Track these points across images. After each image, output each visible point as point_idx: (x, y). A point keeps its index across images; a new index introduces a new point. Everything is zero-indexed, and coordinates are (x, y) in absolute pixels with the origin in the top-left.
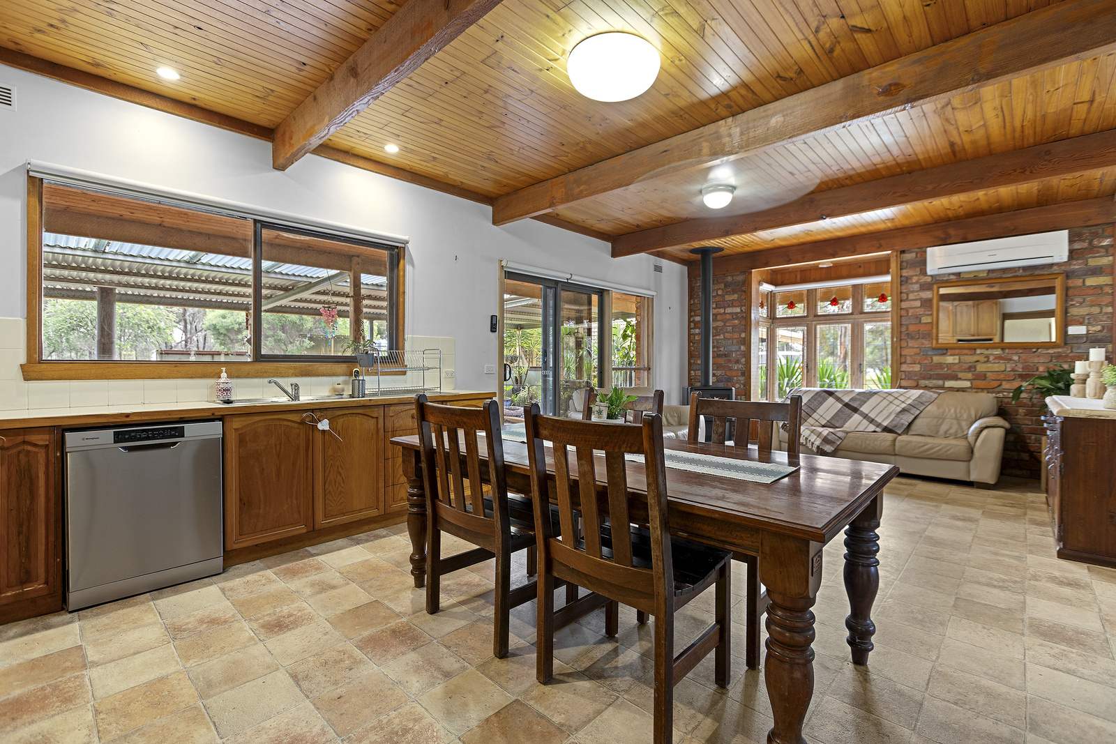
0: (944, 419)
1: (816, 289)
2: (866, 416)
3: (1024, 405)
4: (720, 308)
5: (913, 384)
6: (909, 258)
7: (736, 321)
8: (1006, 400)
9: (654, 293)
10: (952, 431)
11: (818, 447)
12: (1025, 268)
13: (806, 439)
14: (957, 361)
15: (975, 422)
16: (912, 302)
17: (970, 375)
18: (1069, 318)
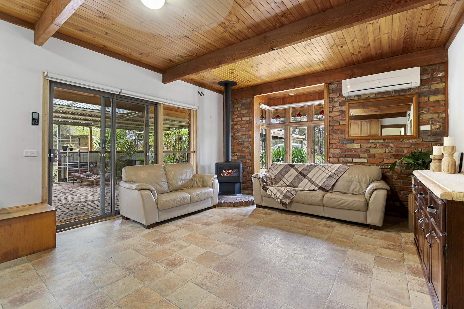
0: (352, 182)
1: (290, 108)
2: (310, 180)
3: (396, 173)
4: (239, 118)
5: (336, 160)
6: (333, 87)
7: (247, 125)
8: (386, 170)
9: (197, 108)
10: (357, 189)
11: (281, 200)
12: (396, 91)
13: (275, 195)
14: (359, 147)
15: (370, 184)
16: (335, 113)
17: (366, 155)
18: (421, 121)
